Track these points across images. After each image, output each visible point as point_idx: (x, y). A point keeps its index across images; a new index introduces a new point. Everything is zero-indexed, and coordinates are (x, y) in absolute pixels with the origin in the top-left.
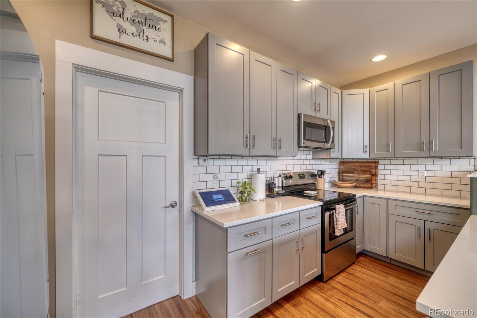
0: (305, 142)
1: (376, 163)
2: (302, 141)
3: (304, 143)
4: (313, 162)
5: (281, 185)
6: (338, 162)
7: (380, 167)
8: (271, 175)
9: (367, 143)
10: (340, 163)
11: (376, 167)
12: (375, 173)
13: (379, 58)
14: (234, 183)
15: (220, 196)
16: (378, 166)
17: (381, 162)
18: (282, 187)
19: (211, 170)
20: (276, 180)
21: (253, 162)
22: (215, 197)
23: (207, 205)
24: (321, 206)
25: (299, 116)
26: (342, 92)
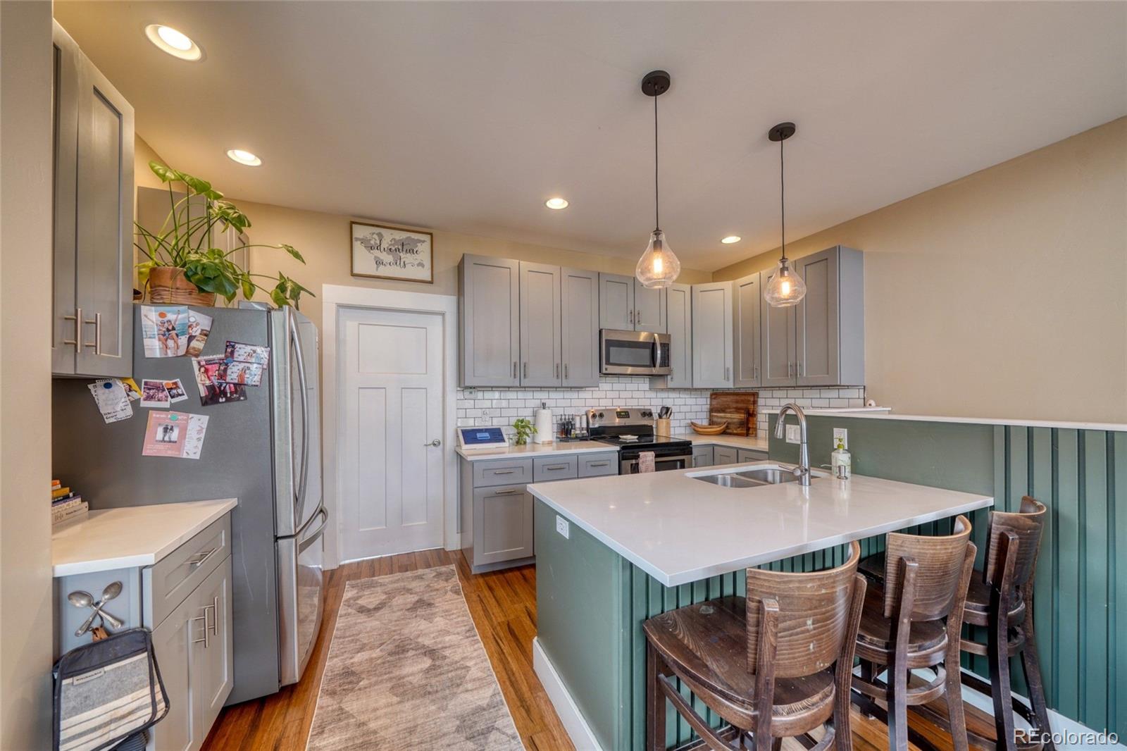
0: (608, 367)
1: (755, 395)
2: (604, 366)
3: (606, 369)
4: (653, 394)
5: (584, 425)
6: (708, 394)
7: (761, 402)
8: (569, 412)
9: (730, 364)
10: (711, 395)
11: (755, 402)
12: (753, 411)
13: (731, 240)
14: (513, 421)
15: (487, 435)
16: (757, 401)
17: (762, 394)
18: (588, 428)
19: (479, 404)
20: (578, 419)
21: (539, 395)
22: (479, 435)
23: (466, 443)
24: (619, 452)
25: (600, 332)
26: (691, 287)
